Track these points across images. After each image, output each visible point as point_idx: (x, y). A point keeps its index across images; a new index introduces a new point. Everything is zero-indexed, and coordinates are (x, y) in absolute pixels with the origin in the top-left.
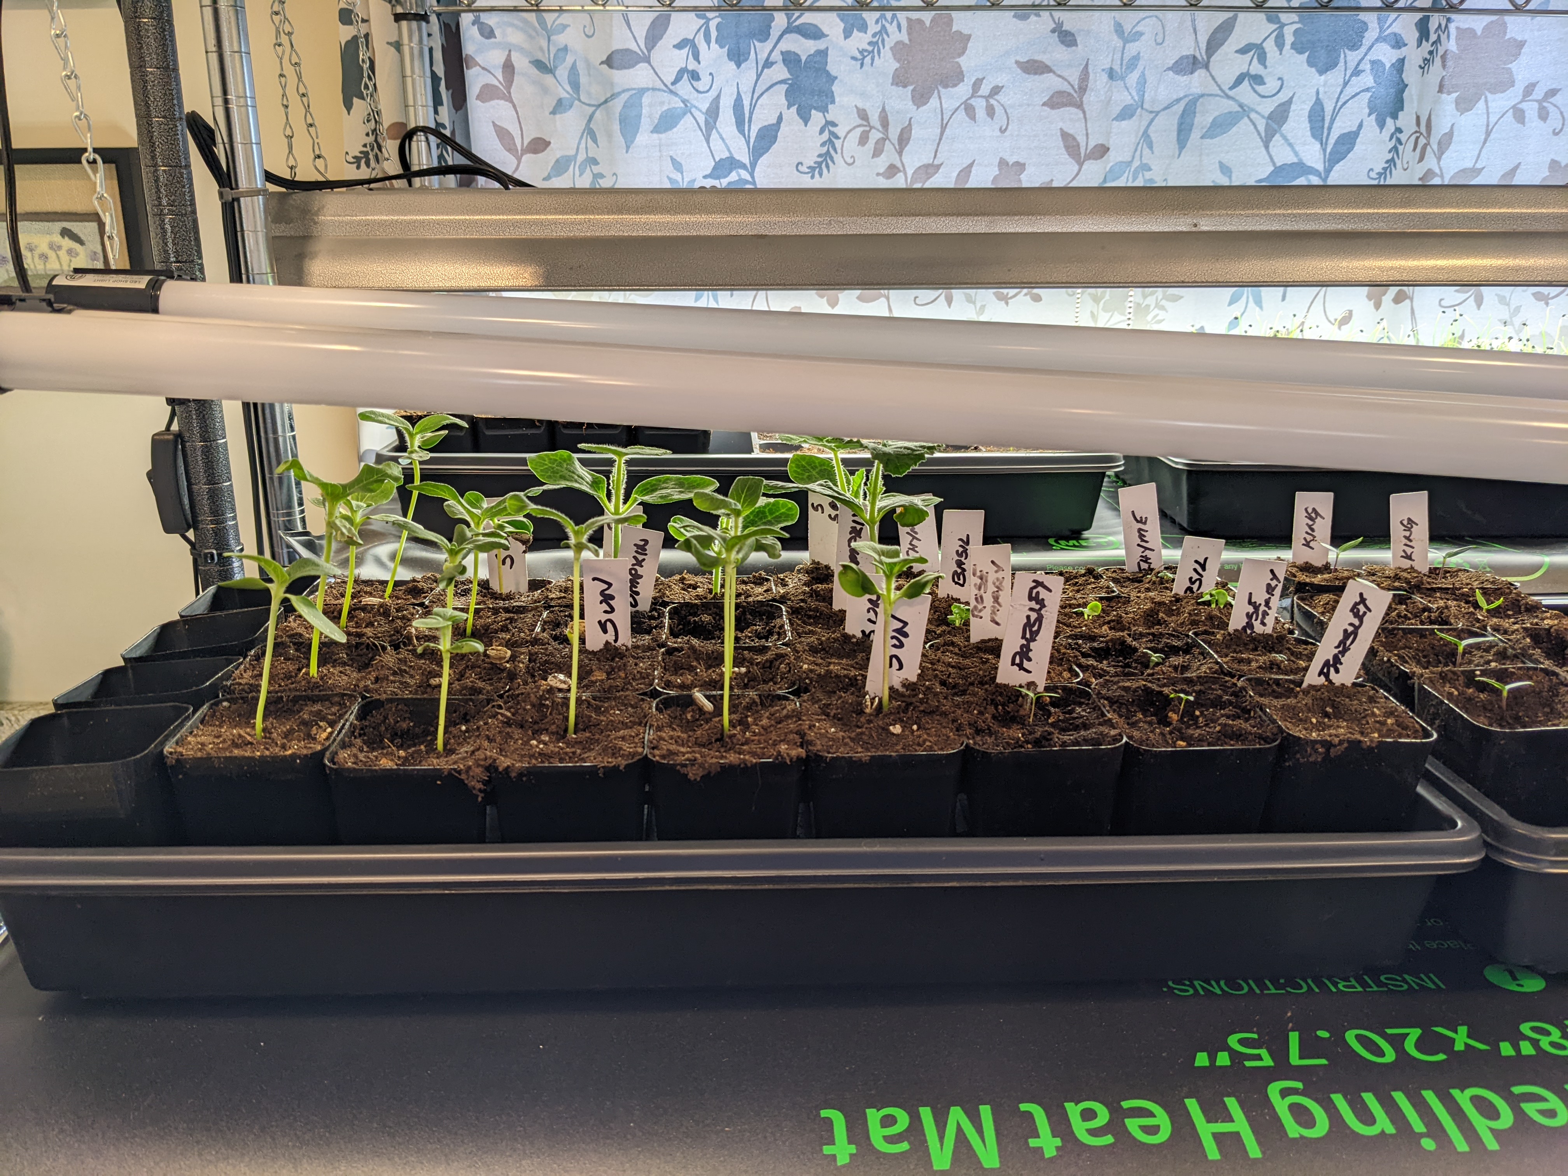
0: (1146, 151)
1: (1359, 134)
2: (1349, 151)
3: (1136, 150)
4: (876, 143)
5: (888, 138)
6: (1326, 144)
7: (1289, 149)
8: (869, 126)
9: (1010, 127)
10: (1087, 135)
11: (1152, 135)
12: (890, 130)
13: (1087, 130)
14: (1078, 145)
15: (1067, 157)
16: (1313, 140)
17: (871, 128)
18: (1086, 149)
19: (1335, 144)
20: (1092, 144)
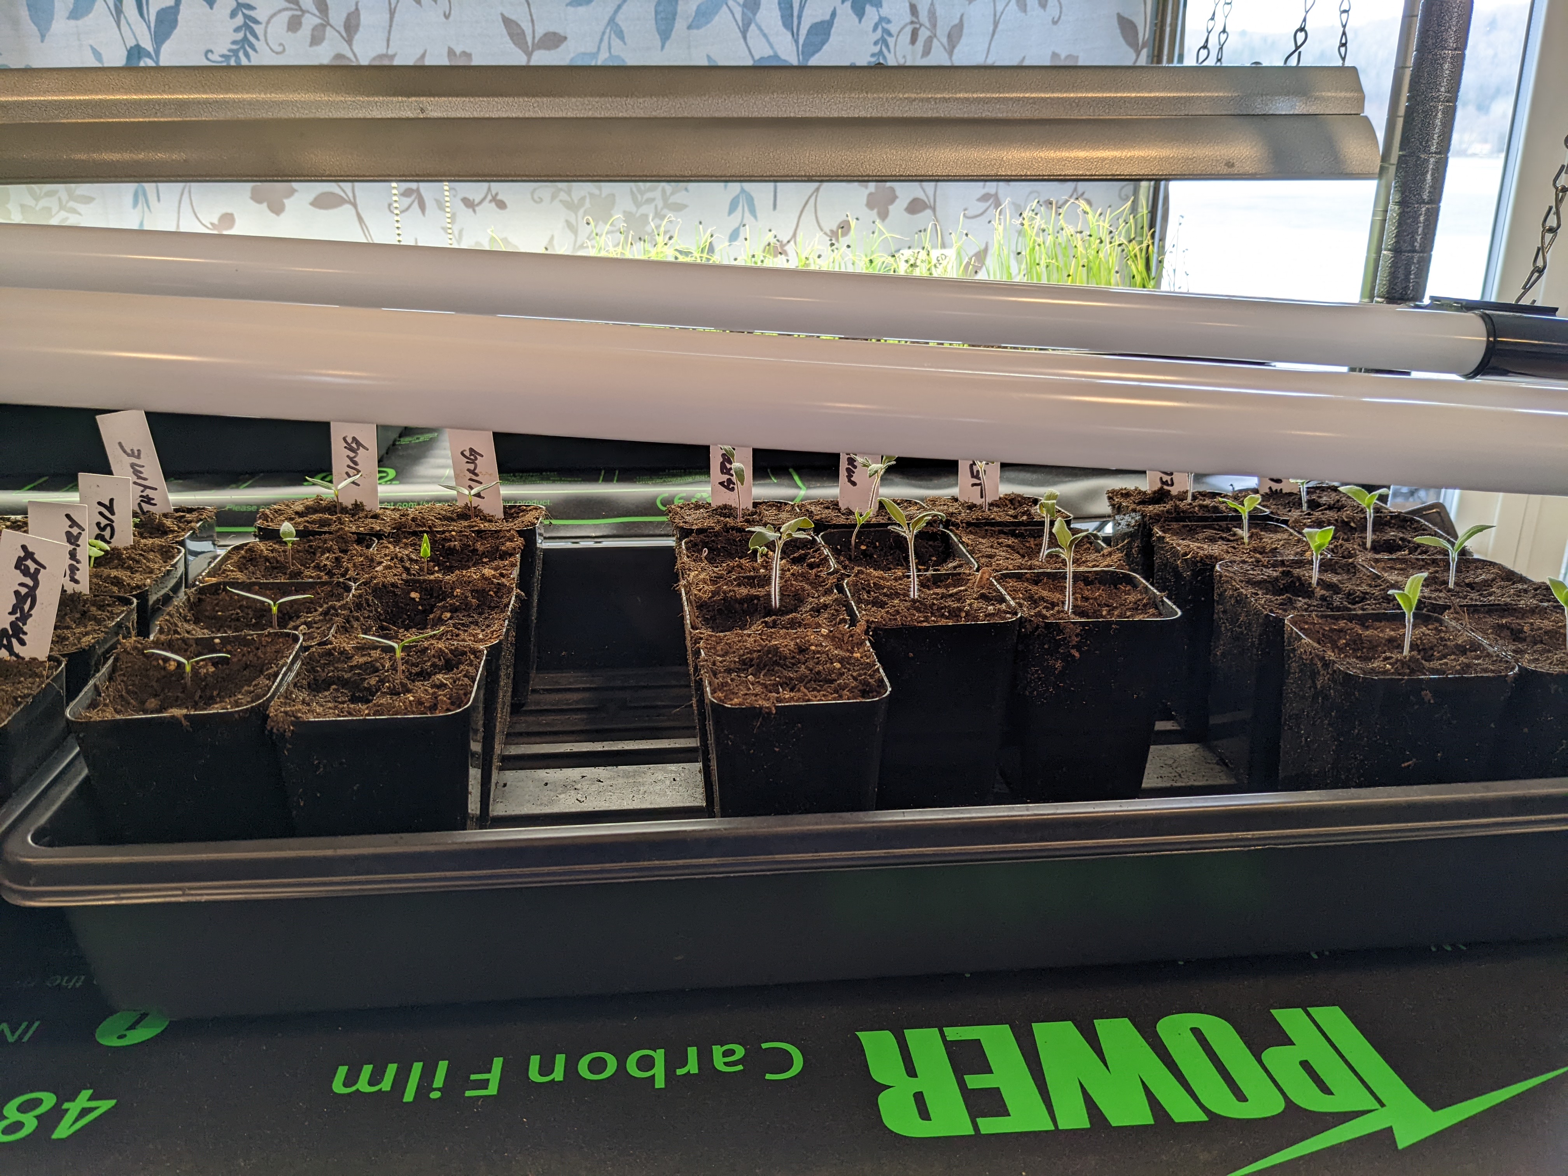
0: (616, 42)
1: (833, 23)
2: (823, 43)
3: (601, 40)
4: (313, 30)
5: (329, 24)
6: (798, 35)
7: (763, 40)
8: (301, 10)
9: (452, 12)
10: (532, 21)
11: (620, 23)
12: (330, 15)
13: (531, 15)
14: (523, 32)
15: (513, 46)
16: (785, 30)
17: (304, 12)
18: (534, 37)
19: (807, 35)
20: (540, 33)
